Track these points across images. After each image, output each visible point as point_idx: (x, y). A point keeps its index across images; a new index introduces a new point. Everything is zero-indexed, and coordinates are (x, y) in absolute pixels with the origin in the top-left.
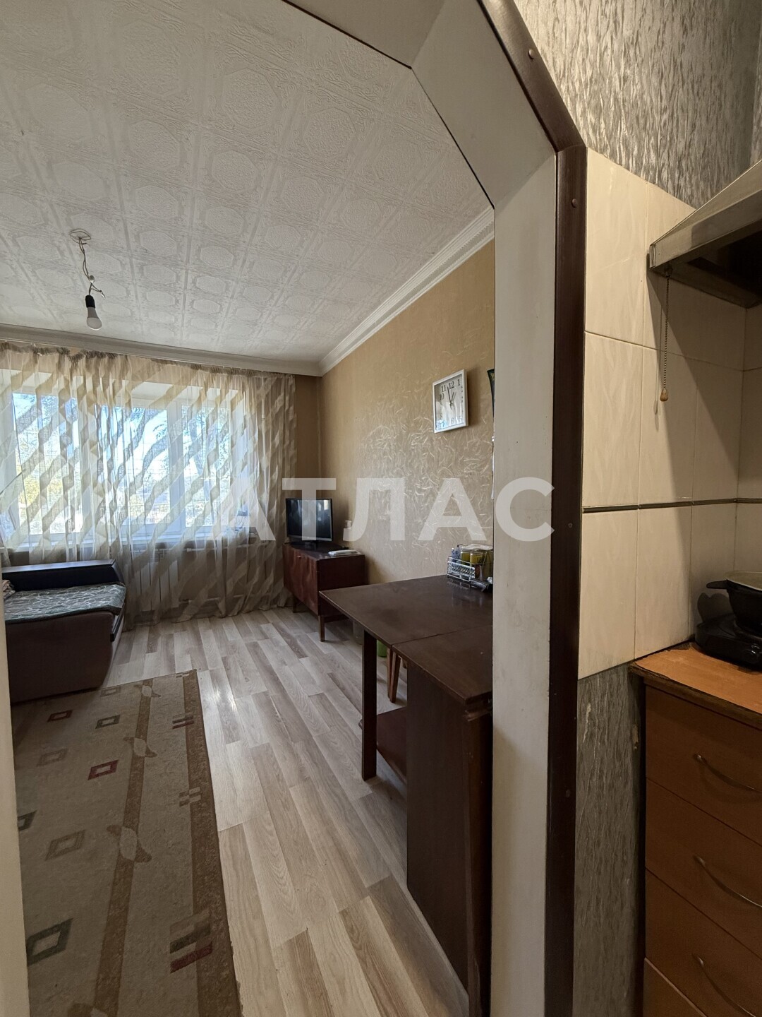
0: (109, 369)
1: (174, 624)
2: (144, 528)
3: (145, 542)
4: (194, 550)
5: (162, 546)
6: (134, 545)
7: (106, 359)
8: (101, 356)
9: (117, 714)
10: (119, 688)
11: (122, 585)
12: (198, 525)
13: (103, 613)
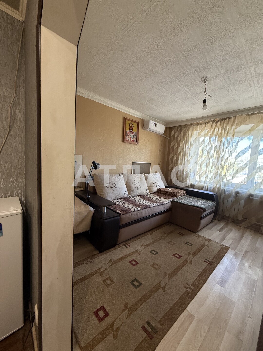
0: (228, 123)
1: (237, 226)
2: (231, 184)
3: (230, 190)
4: (253, 198)
5: (238, 193)
6: (226, 190)
7: (227, 120)
8: (225, 119)
9: (193, 243)
10: (200, 236)
11: (215, 203)
12: (257, 187)
13: (200, 209)
